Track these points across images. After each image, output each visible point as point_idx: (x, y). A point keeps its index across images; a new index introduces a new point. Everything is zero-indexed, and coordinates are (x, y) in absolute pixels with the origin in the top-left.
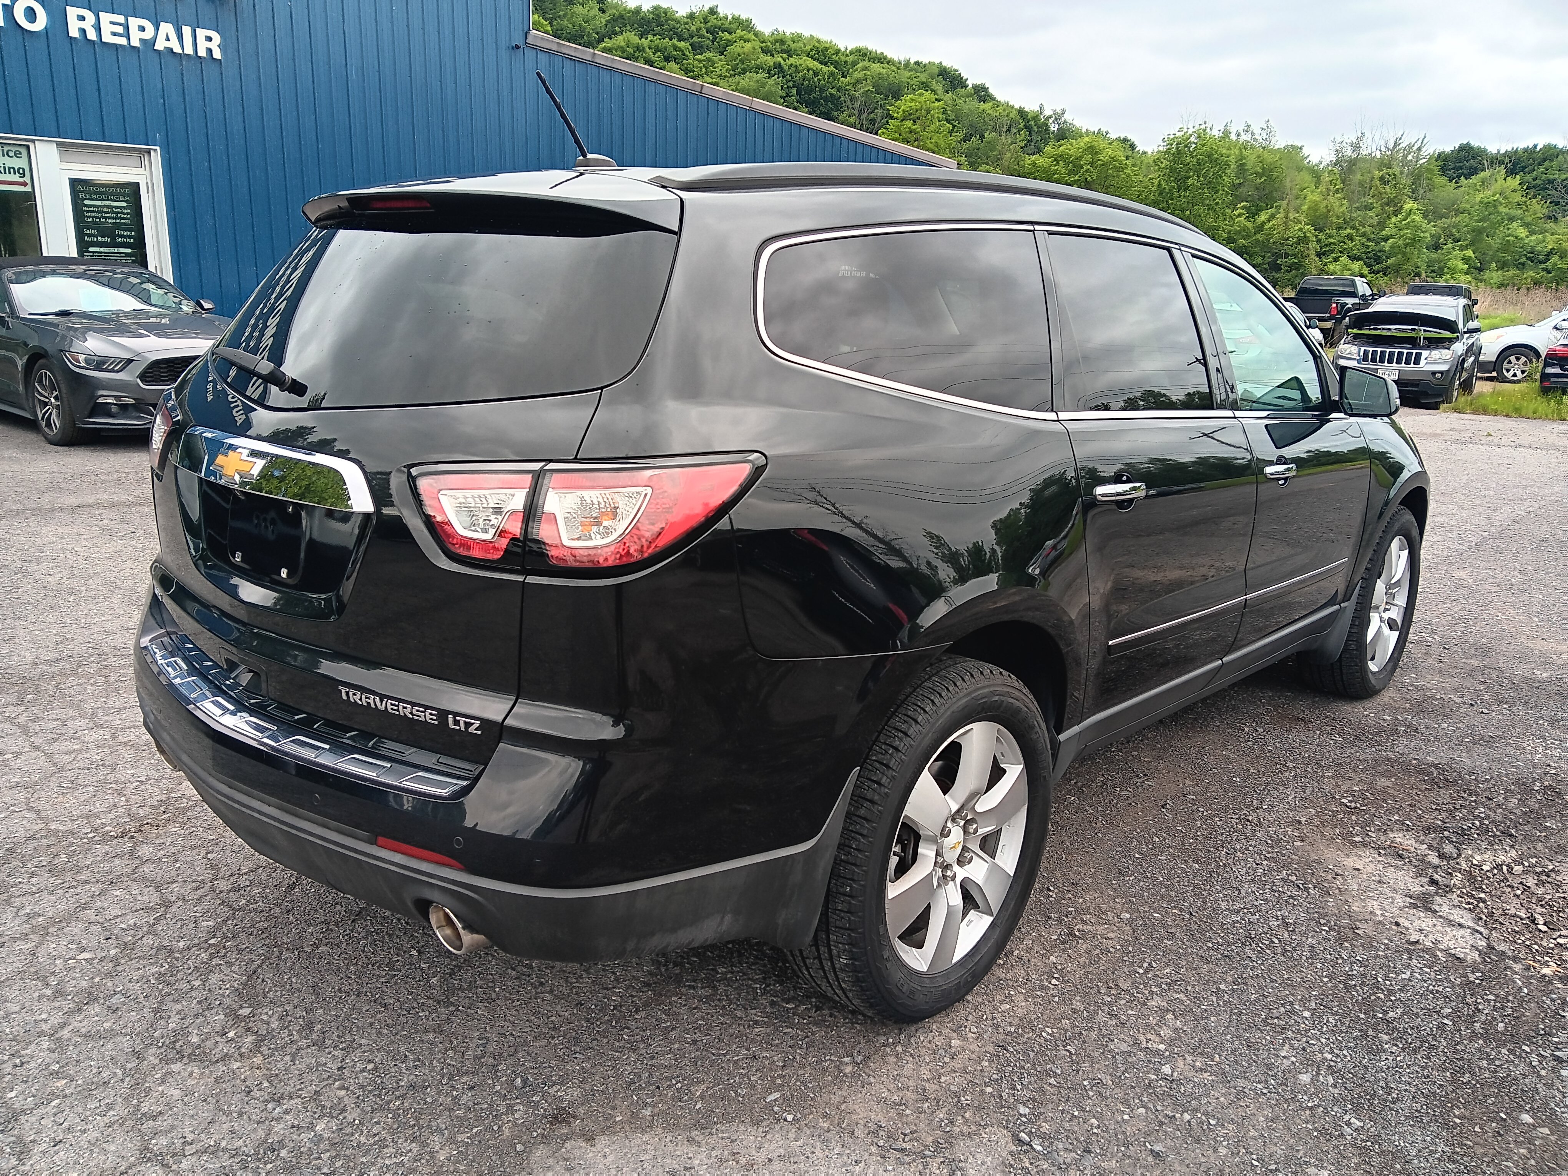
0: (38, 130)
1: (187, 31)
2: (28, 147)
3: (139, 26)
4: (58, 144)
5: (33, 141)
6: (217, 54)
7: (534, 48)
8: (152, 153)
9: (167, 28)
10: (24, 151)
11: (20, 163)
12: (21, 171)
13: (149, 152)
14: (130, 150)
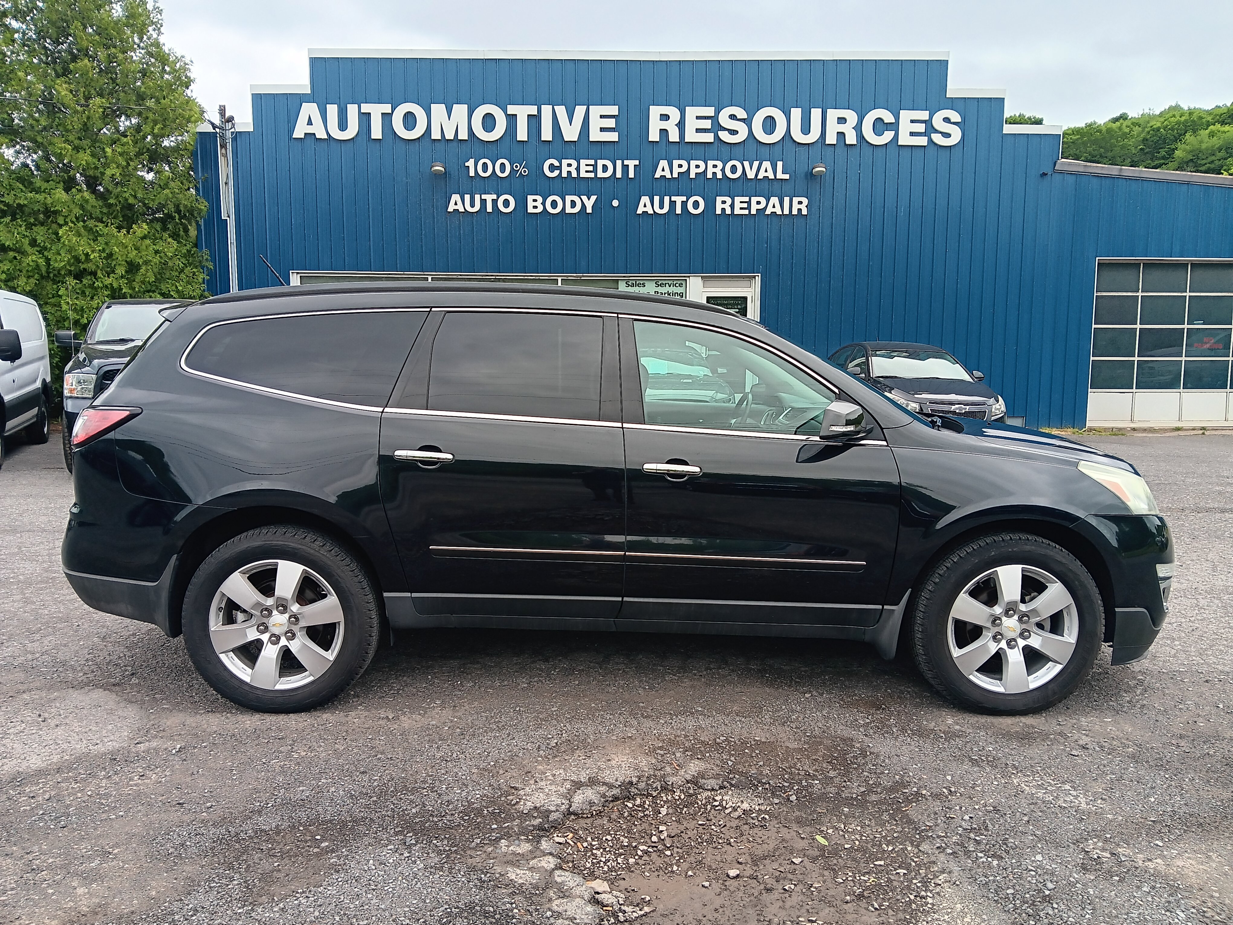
0: (692, 270)
1: (787, 200)
2: (686, 280)
3: (757, 202)
4: (702, 277)
5: (689, 277)
6: (804, 212)
7: (1061, 172)
8: (757, 277)
9: (774, 200)
10: (684, 283)
11: (679, 290)
12: (681, 294)
13: (754, 277)
14: (743, 277)
